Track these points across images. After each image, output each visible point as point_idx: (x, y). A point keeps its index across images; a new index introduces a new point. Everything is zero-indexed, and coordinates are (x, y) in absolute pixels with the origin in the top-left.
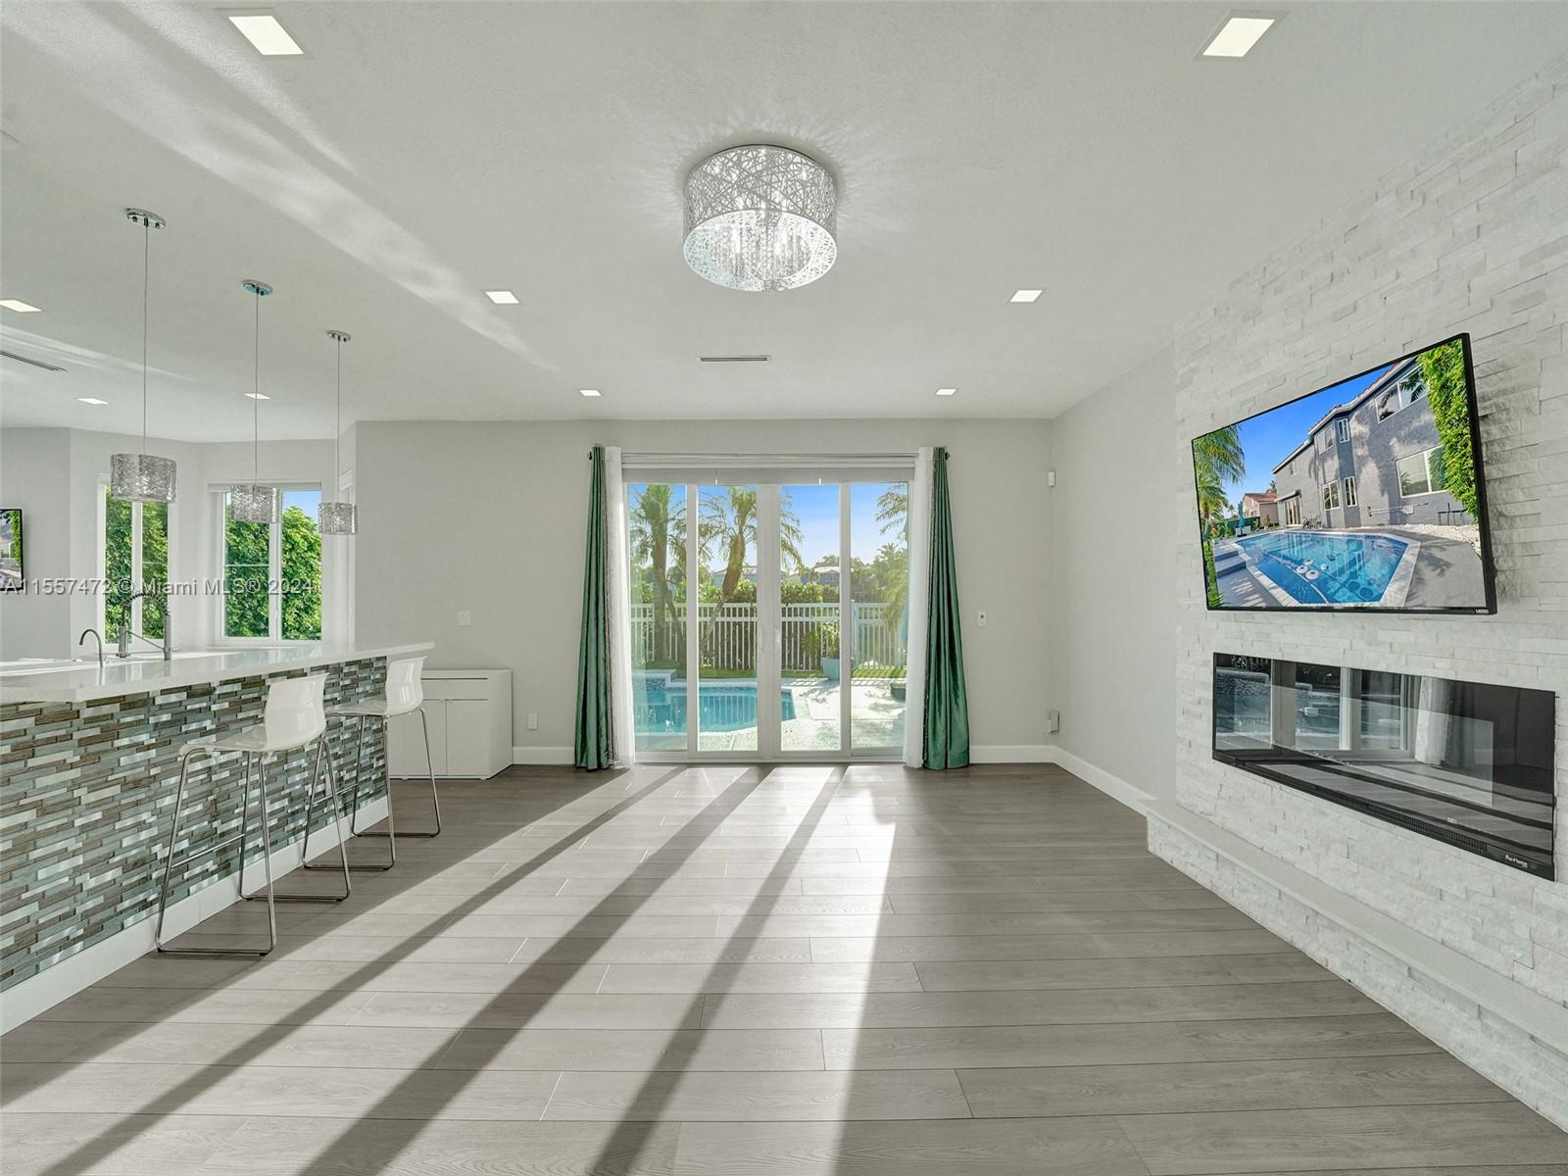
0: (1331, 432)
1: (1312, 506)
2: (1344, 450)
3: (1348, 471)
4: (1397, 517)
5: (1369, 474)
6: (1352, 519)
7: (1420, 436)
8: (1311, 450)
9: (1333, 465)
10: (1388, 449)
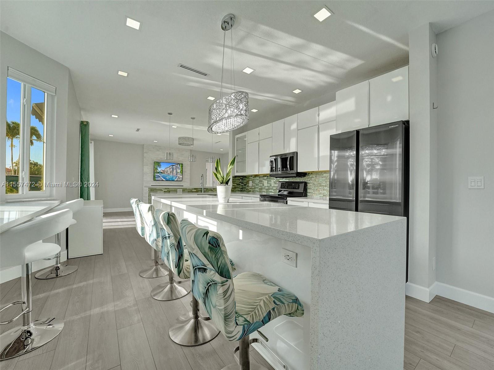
0: (172, 166)
1: (169, 172)
2: (173, 168)
3: (173, 170)
4: (177, 174)
5: (175, 171)
6: (173, 174)
7: (179, 169)
8: (169, 168)
9: (172, 169)
10: (177, 169)
